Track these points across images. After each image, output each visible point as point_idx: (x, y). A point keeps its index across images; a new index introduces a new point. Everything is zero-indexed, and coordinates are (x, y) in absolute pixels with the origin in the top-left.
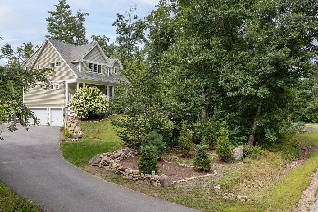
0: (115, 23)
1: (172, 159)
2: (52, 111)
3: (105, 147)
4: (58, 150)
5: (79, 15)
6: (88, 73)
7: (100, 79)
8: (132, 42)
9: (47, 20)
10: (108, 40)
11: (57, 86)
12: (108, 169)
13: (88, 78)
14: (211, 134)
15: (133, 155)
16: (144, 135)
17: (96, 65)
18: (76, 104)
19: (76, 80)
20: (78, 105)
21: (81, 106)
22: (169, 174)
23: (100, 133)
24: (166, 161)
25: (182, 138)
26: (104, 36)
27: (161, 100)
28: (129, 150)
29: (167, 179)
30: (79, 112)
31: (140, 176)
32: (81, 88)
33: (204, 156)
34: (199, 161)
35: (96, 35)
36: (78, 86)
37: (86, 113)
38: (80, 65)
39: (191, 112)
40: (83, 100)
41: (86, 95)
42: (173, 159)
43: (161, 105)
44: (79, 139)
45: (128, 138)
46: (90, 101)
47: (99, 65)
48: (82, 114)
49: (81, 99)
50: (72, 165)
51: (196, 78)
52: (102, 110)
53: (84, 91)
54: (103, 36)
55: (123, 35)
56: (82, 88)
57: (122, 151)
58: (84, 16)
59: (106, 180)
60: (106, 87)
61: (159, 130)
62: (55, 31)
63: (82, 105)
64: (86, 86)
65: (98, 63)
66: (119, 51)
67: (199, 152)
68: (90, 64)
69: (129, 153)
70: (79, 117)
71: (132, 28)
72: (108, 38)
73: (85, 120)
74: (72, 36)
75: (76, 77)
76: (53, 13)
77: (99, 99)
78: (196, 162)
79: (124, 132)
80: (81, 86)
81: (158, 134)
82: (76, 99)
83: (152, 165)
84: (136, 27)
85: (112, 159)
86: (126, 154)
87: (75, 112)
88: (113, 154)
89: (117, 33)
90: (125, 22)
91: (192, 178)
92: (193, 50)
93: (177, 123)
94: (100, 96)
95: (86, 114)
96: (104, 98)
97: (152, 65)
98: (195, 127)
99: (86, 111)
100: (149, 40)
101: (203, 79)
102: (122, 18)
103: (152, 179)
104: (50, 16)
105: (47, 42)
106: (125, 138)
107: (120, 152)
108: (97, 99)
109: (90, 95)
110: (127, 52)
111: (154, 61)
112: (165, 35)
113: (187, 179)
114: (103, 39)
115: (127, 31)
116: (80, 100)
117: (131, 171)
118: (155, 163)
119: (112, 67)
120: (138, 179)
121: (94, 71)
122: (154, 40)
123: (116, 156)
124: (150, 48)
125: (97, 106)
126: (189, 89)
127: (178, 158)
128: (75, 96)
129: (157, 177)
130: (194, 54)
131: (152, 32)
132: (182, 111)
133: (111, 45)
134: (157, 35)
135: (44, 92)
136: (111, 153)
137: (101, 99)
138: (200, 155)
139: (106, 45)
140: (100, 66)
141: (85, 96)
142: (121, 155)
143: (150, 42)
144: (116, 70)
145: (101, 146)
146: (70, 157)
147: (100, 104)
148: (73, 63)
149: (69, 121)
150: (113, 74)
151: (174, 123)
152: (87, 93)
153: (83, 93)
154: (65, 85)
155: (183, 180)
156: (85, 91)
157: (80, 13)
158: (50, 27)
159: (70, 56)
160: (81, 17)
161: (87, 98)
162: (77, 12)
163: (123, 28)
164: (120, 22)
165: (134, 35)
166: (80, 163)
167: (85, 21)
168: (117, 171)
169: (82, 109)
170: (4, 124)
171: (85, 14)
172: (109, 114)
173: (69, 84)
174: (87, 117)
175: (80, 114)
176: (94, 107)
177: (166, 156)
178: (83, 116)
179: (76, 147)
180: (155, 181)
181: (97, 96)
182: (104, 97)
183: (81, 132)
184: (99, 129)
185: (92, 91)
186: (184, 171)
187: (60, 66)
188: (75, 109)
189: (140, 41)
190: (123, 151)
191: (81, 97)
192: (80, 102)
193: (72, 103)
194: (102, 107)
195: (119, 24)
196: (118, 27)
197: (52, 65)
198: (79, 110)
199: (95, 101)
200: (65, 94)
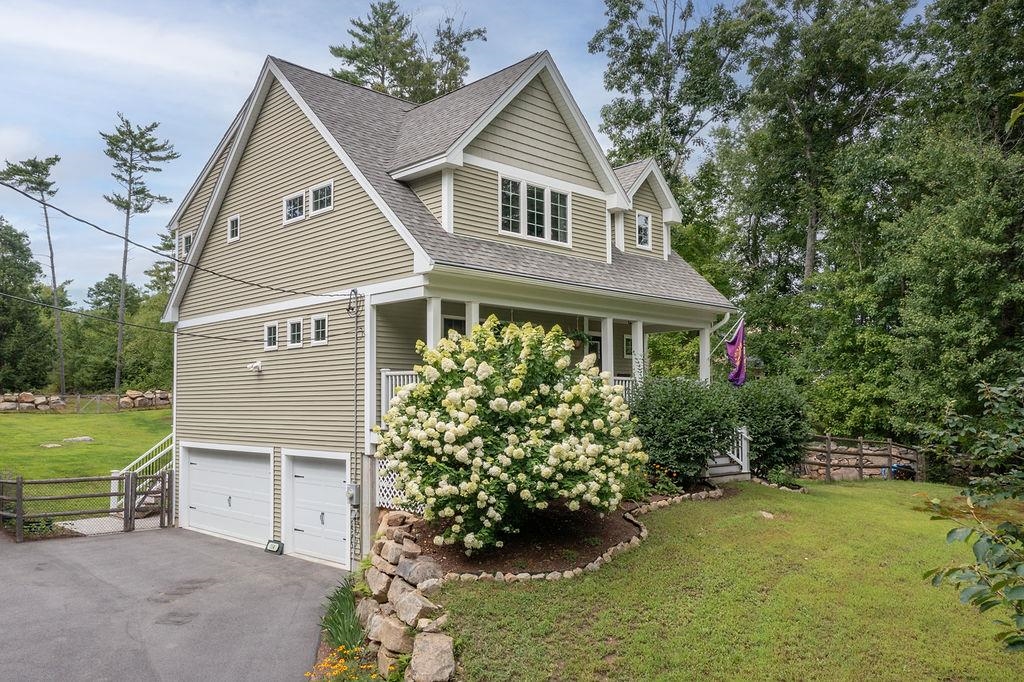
2: (298, 470)
5: (447, 43)
6: (496, 240)
7: (566, 276)
11: (320, 324)
13: (496, 266)
17: (541, 193)
18: (417, 448)
19: (420, 281)
20: (431, 458)
21: (454, 463)
30: (439, 507)
32: (453, 334)
36: (434, 317)
37: (491, 512)
38: (447, 187)
40: (466, 421)
41: (486, 382)
46: (518, 422)
47: (554, 195)
48: (460, 519)
49: (453, 413)
53: (472, 353)
55: (635, 91)
56: (462, 331)
58: (466, 43)
63: (462, 453)
64: (481, 323)
65: (550, 184)
68: (505, 182)
70: (439, 539)
71: (680, 51)
73: (486, 560)
75: (423, 262)
76: (350, 52)
77: (578, 408)
80: (454, 321)
82: (422, 414)
90: (648, 28)
94: (584, 386)
95: (487, 524)
99: (493, 500)
102: (635, 9)
104: (339, 65)
105: (273, 82)
108: (563, 409)
109: (512, 383)
116: (445, 416)
119: (626, 212)
121: (531, 231)
125: (568, 465)
128: (411, 386)
135: (258, 363)
140: (563, 197)
141: (479, 390)
144: (642, 231)
147: (589, 446)
148: (406, 183)
149: (376, 557)
150: (632, 252)
152: (491, 370)
153: (469, 363)
154: (358, 319)
156: (483, 356)
157: (448, 34)
159: (389, 150)
160: (453, 49)
161: (493, 404)
162: (438, 32)
164: (623, 31)
165: (688, 88)
169: (464, 485)
171: (468, 36)
173: (383, 311)
174: (499, 544)
175: (451, 521)
176: (546, 471)
178: (470, 536)
181: (559, 387)
187: (330, 208)
188: (413, 487)
189: (719, 112)
191: (453, 395)
192: (450, 436)
193: (397, 440)
194: (597, 465)
195: (617, 41)
196: (611, 60)
197: (296, 205)
198: (439, 491)
199: (549, 419)
200: (358, 370)
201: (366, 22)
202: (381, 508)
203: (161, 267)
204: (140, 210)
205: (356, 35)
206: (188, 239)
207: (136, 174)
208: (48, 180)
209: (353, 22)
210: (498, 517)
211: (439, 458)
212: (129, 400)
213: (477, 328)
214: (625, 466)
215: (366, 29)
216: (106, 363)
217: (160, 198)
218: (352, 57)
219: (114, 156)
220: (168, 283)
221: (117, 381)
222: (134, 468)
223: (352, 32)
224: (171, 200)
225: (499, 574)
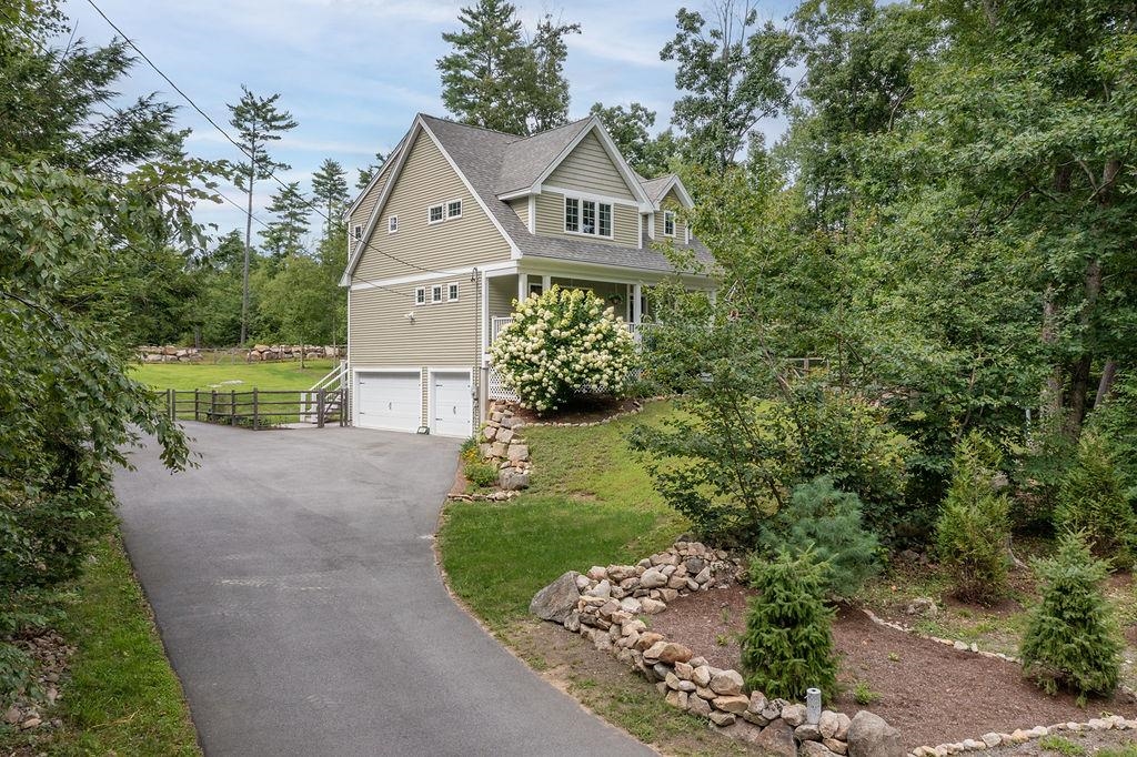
0: (669, 48)
1: (905, 608)
2: (439, 382)
3: (608, 536)
4: (431, 537)
5: (546, 36)
6: (562, 237)
7: (607, 258)
8: (737, 114)
9: (442, 66)
10: (651, 119)
11: (453, 288)
12: (607, 644)
13: (560, 255)
14: (1102, 497)
15: (725, 583)
16: (775, 492)
17: (592, 205)
18: (513, 357)
19: (514, 264)
20: (519, 361)
21: (531, 364)
22: (893, 696)
23: (599, 471)
24: (876, 619)
25: (959, 513)
26: (636, 107)
27: (855, 338)
28: (707, 556)
29: (885, 739)
30: (523, 387)
31: (745, 706)
32: (534, 295)
33: (1084, 621)
34: (1054, 645)
35: (606, 107)
36: (522, 286)
37: (550, 389)
38: (531, 207)
39: (1001, 392)
40: (538, 341)
41: (549, 322)
42: (911, 610)
43: (854, 360)
44: (518, 493)
45: (706, 502)
46: (566, 343)
47: (602, 206)
48: (534, 393)
49: (531, 338)
50: (464, 608)
51: (1023, 233)
52: (611, 382)
53: (543, 306)
54: (633, 107)
55: (701, 90)
56: (540, 294)
57: (673, 559)
58: (563, 36)
59: (588, 704)
60: (632, 287)
61: (845, 475)
62: (466, 100)
63: (535, 358)
64: (551, 288)
65: (598, 199)
66: (686, 155)
67: (1052, 599)
68: (569, 201)
69: (706, 572)
70: (523, 405)
71: (738, 58)
72: (650, 111)
73: (548, 416)
74: (524, 113)
75: (517, 253)
76: (461, 38)
77: (600, 336)
78: (1037, 645)
79: (683, 478)
80: (535, 287)
81: (837, 494)
82: (515, 338)
83: (805, 653)
84: (753, 53)
85: (631, 595)
86: (693, 575)
87: (511, 387)
88: (635, 574)
89: (680, 87)
90: (709, 40)
91: (1019, 734)
92: (1009, 105)
93: (929, 442)
94: (604, 324)
95: (548, 396)
96: (620, 332)
97: (816, 201)
98: (1018, 457)
99: (551, 383)
100: (806, 103)
101: (1063, 235)
102: (698, 25)
103: (804, 727)
104: (451, 50)
105: (420, 130)
106: (691, 505)
107: (665, 567)
108: (591, 335)
109: (564, 322)
110: (719, 154)
111: (828, 186)
112: (870, 79)
113: (993, 737)
114: (634, 116)
115: (717, 74)
116: (527, 340)
117: (704, 673)
118: (820, 644)
119: (655, 213)
120: (738, 716)
121: (585, 230)
122: (828, 101)
123: (649, 584)
124: (809, 134)
125: (591, 365)
126: (987, 284)
127: (934, 607)
128: (510, 324)
129: (833, 720)
130: (1011, 124)
131: (817, 68)
132: (955, 386)
133: (662, 138)
134: (836, 77)
135: (412, 314)
136: (626, 569)
137: (609, 336)
138: (1059, 614)
139: (643, 137)
140: (608, 207)
141: (546, 325)
142: (669, 579)
143: (811, 112)
144: (669, 225)
145: (594, 529)
146: (464, 570)
147: (605, 356)
148: (507, 202)
149: (489, 422)
150: (659, 239)
151: (913, 438)
152: (552, 315)
153: (541, 311)
154: (478, 286)
155: (970, 743)
156: (550, 308)
157: (547, 29)
158: (452, 90)
159: (496, 177)
160: (552, 41)
161: (552, 334)
162: (539, 26)
163: (702, 66)
164: (688, 43)
165: (743, 89)
166: (496, 603)
167: (565, 54)
168: (640, 664)
169: (536, 375)
170: (290, 426)
171: (565, 29)
172: (643, 394)
173: (493, 281)
174: (556, 408)
175: (529, 394)
176: (578, 367)
177: (876, 591)
178: (538, 403)
179: (499, 527)
180: (820, 739)
181: (591, 325)
182: (621, 327)
183: (527, 465)
184: (597, 454)
185: (572, 305)
186: (970, 685)
187: (460, 216)
188: (510, 377)
189: (769, 109)
190: (681, 559)
191: (531, 328)
192: (529, 349)
193: (501, 353)
194: (609, 366)
195: (684, 51)
196: (681, 64)
197: (437, 213)
198: (523, 378)
199: (583, 342)
200: (477, 317)
201: (475, 10)
202: (492, 400)
203: (275, 227)
204: (262, 176)
205: (465, 21)
206: (358, 229)
207: (258, 142)
208: (183, 151)
209: (464, 11)
210: (554, 392)
211: (523, 361)
212: (258, 354)
213: (550, 291)
214: (626, 368)
215: (475, 17)
216: (233, 319)
217: (280, 165)
218: (463, 41)
219: (239, 126)
220: (280, 244)
221: (243, 337)
222: (321, 385)
223: (461, 19)
224: (290, 167)
225: (555, 423)
